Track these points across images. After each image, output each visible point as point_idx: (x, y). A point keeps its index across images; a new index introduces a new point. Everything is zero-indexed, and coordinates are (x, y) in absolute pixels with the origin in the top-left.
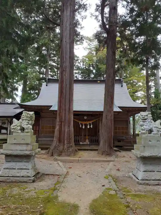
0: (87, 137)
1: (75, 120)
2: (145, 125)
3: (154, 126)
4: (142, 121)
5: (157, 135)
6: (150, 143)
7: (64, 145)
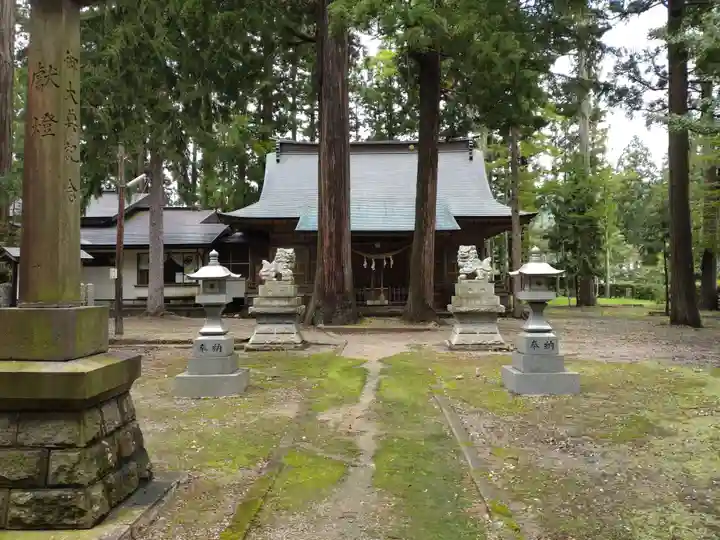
0: (382, 289)
2: (465, 265)
3: (480, 267)
5: (482, 281)
6: (470, 292)
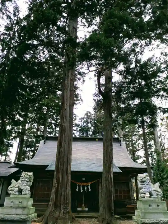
1: (73, 181)
2: (144, 187)
3: (153, 189)
4: (141, 183)
5: (157, 200)
6: (151, 208)
7: (61, 210)
